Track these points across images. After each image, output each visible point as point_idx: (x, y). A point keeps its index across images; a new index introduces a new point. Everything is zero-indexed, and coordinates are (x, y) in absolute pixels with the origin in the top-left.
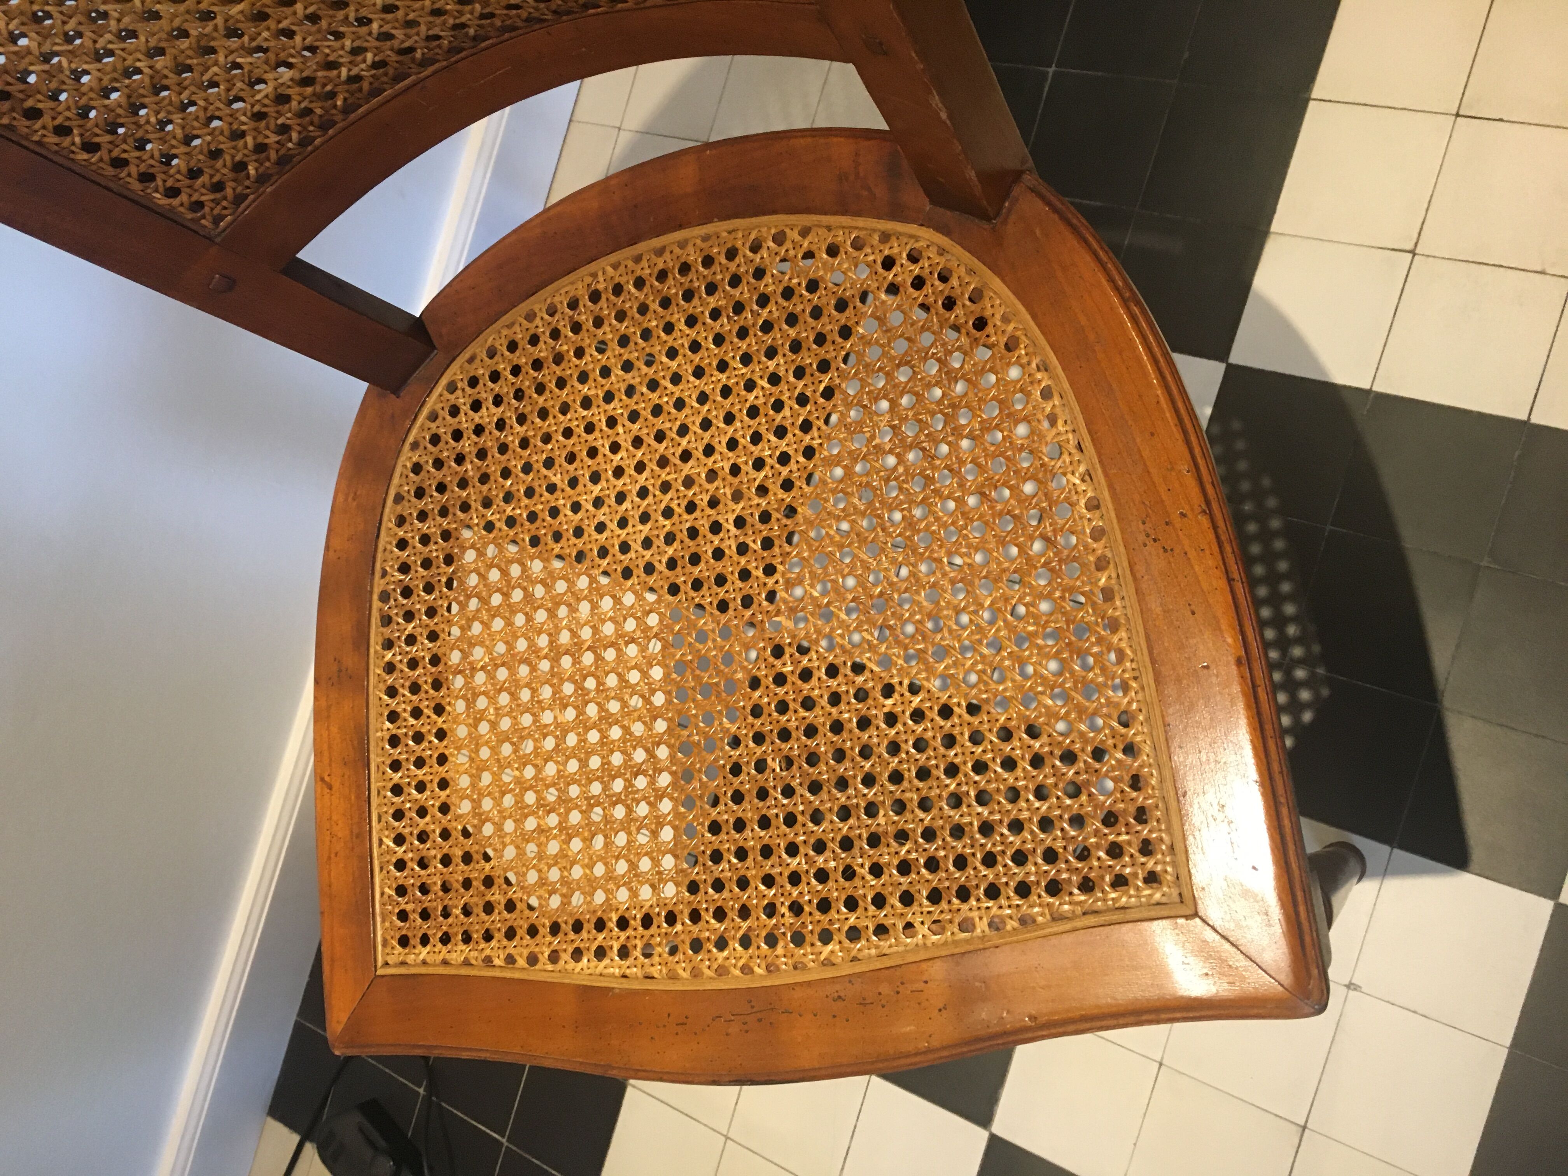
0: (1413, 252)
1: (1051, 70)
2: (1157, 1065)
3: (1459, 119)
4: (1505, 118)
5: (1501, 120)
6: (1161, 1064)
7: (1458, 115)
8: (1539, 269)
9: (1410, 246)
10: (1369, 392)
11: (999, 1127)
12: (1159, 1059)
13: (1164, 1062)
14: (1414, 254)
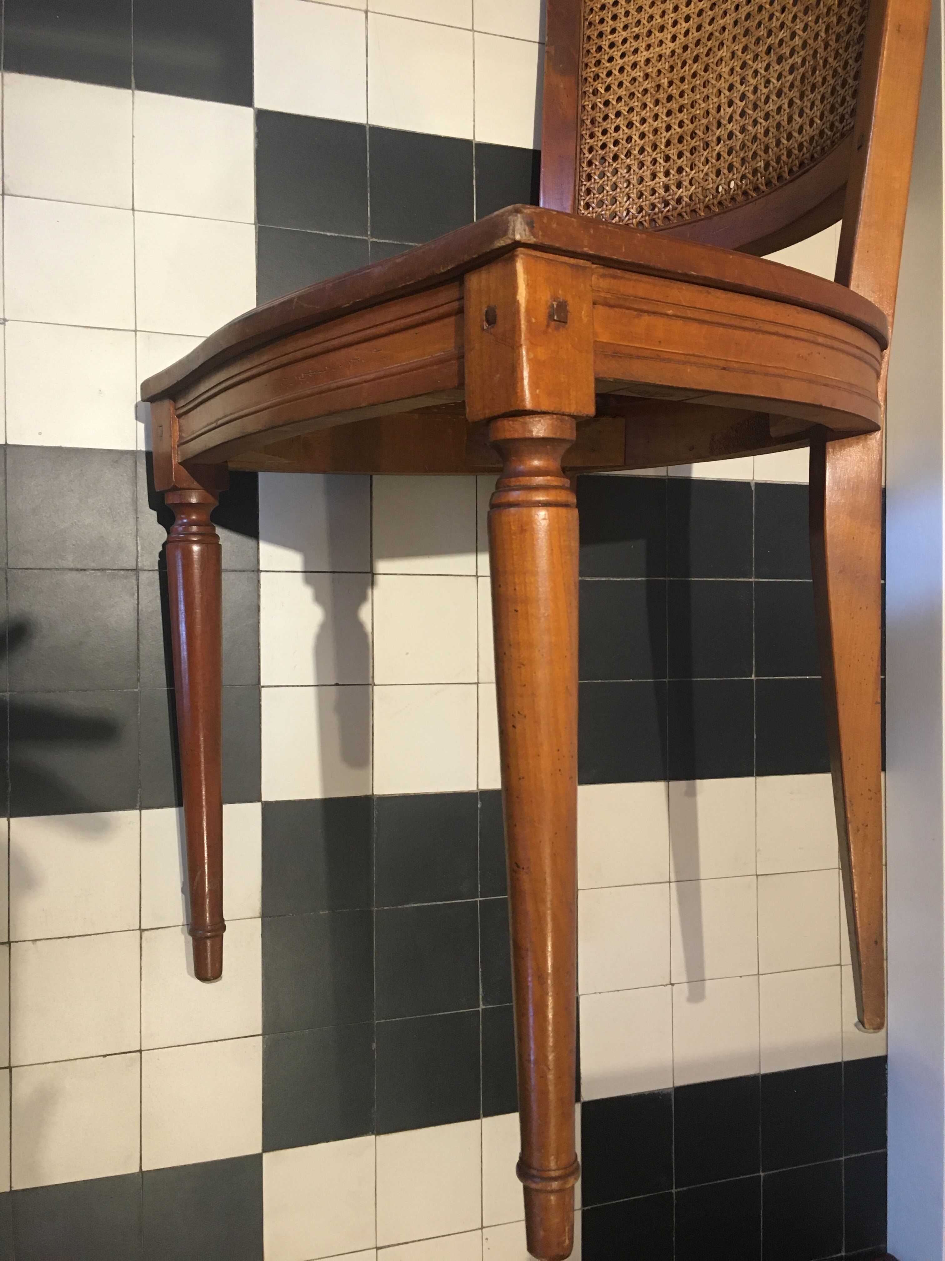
0: (142, 930)
1: (482, 1007)
2: (136, 208)
3: (138, 1048)
4: (102, 1058)
5: (105, 1056)
6: (133, 209)
7: (140, 1051)
8: (38, 942)
9: (145, 934)
10: (141, 809)
11: (248, 114)
12: (136, 212)
13: (131, 212)
14: (140, 929)
